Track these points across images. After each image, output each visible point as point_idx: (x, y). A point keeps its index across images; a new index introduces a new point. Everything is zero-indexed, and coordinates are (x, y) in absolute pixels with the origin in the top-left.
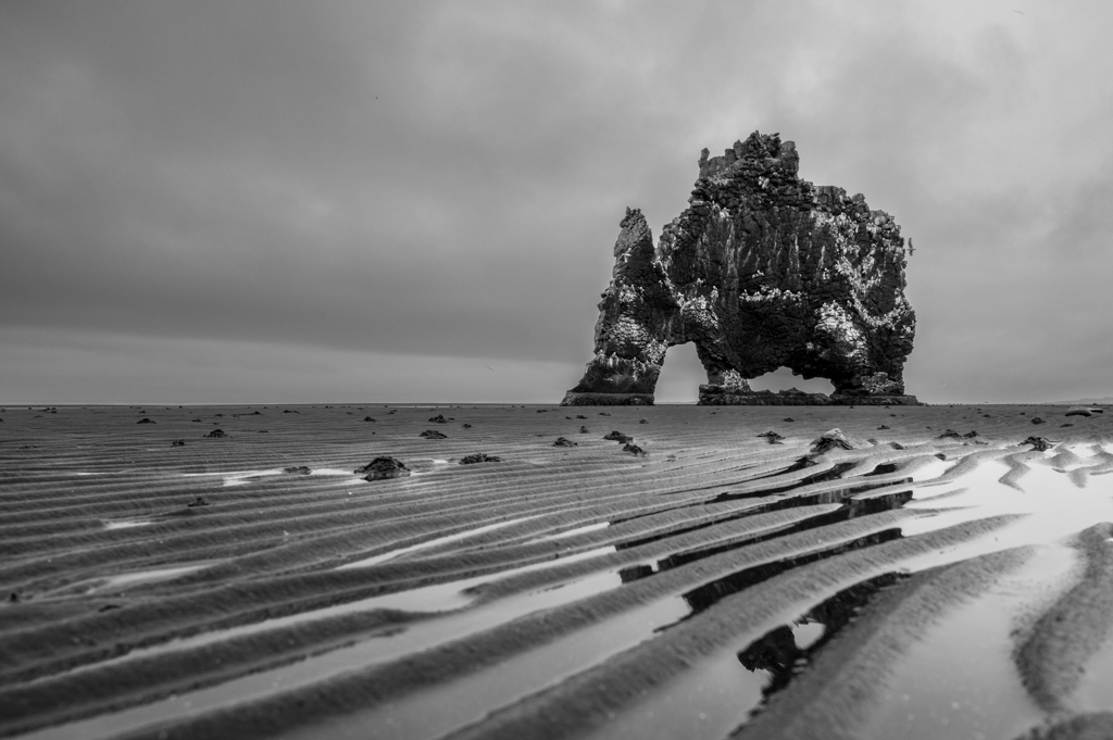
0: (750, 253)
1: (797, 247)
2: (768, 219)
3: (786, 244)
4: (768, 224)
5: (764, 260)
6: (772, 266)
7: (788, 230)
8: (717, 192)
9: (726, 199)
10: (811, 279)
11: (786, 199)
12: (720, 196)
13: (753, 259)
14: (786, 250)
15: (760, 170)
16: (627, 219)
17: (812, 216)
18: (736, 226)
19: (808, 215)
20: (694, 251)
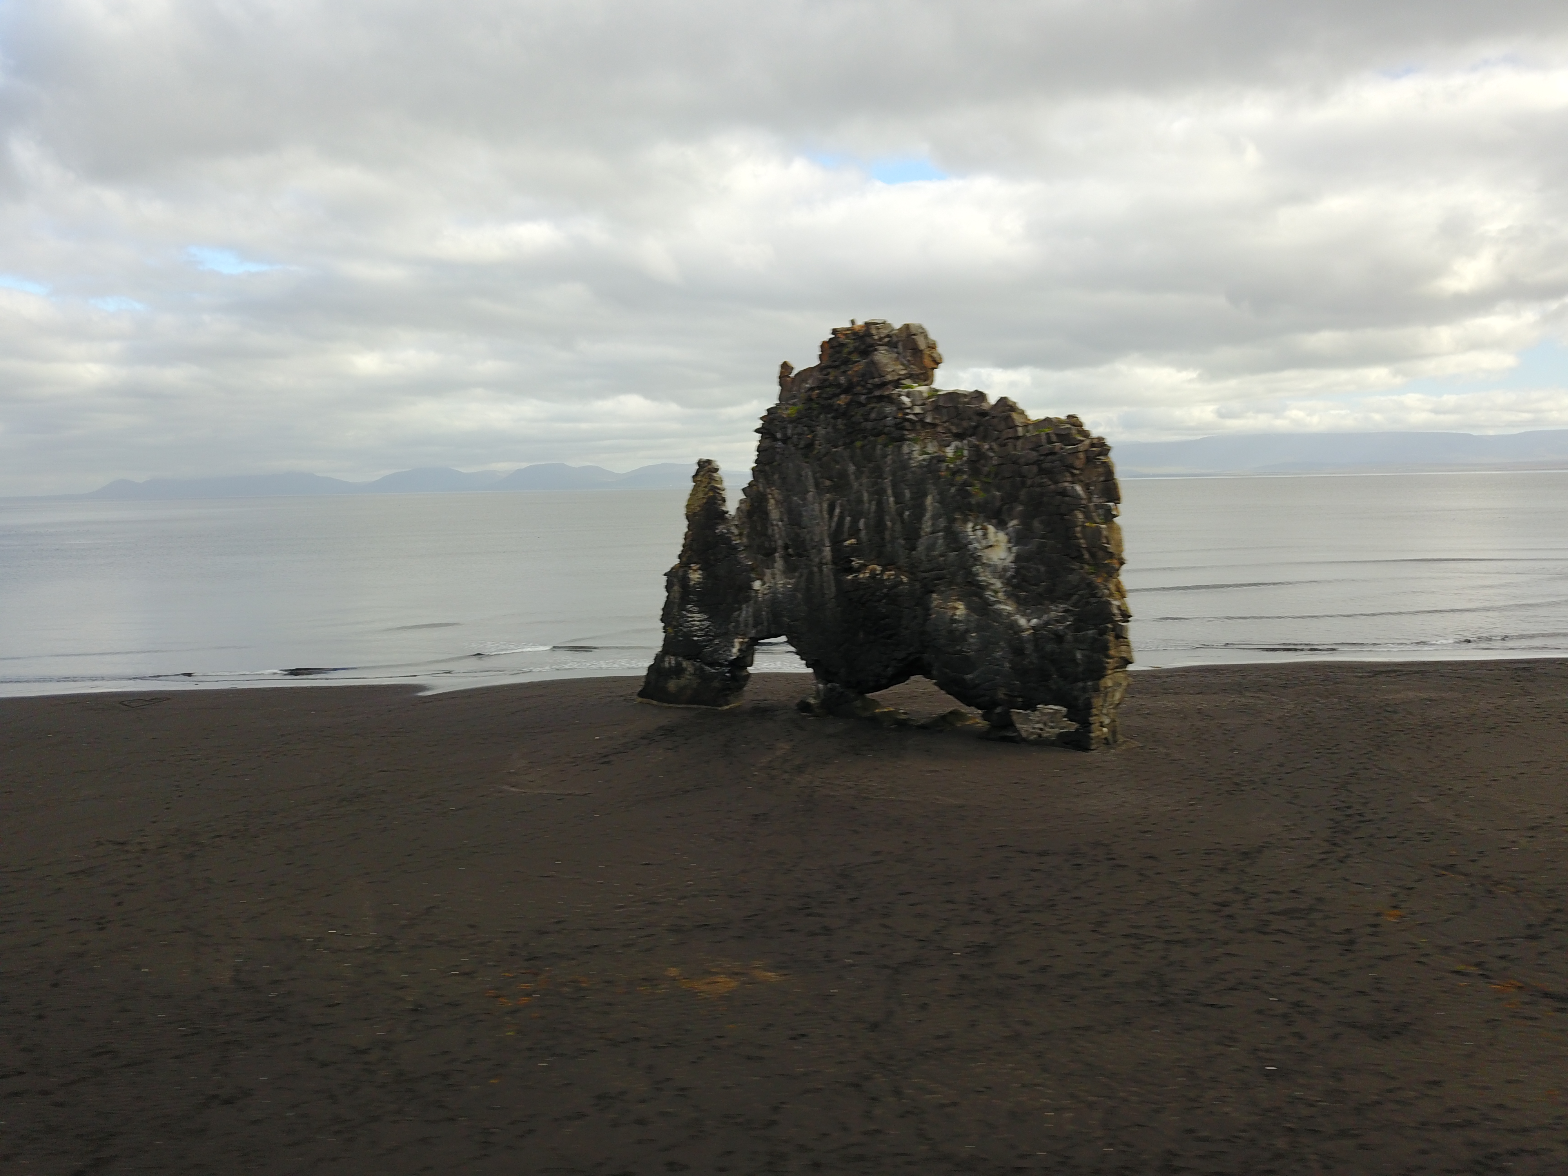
0: (837, 511)
1: (892, 499)
2: (852, 458)
3: (880, 493)
4: (852, 468)
5: (855, 522)
6: (867, 525)
7: (878, 472)
8: (785, 428)
9: (799, 434)
10: (914, 548)
11: (869, 425)
12: (789, 431)
13: (841, 518)
14: (880, 504)
15: (839, 385)
16: (698, 472)
17: (906, 450)
18: (814, 473)
19: (900, 447)
20: (766, 513)
